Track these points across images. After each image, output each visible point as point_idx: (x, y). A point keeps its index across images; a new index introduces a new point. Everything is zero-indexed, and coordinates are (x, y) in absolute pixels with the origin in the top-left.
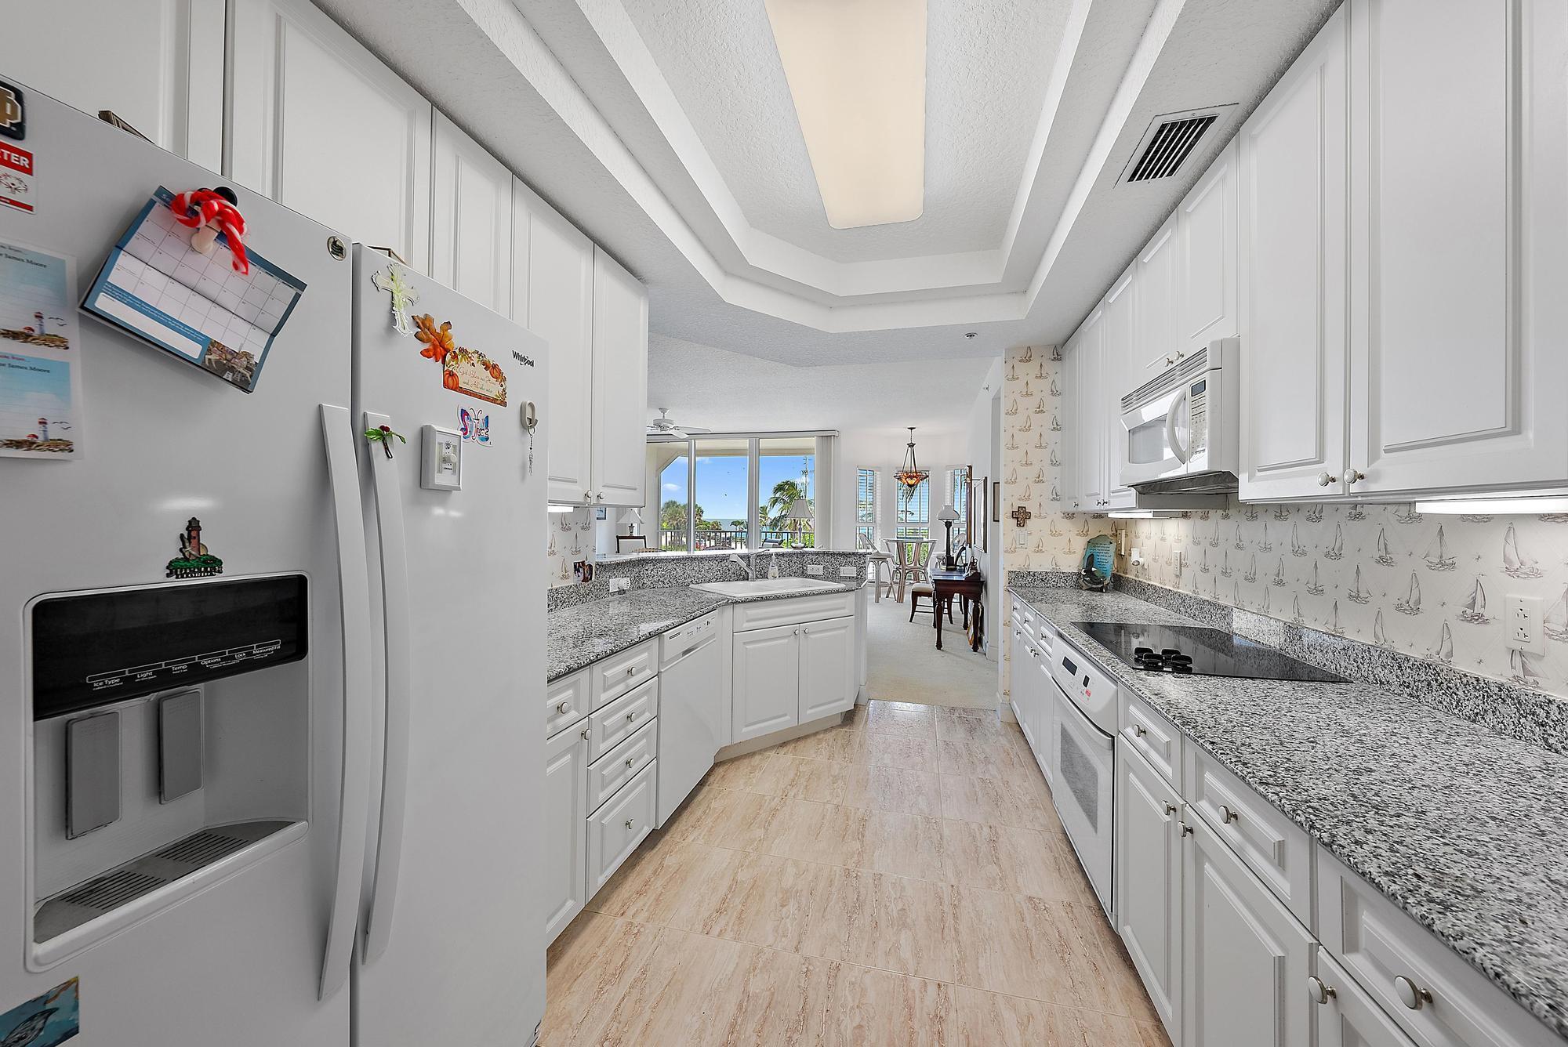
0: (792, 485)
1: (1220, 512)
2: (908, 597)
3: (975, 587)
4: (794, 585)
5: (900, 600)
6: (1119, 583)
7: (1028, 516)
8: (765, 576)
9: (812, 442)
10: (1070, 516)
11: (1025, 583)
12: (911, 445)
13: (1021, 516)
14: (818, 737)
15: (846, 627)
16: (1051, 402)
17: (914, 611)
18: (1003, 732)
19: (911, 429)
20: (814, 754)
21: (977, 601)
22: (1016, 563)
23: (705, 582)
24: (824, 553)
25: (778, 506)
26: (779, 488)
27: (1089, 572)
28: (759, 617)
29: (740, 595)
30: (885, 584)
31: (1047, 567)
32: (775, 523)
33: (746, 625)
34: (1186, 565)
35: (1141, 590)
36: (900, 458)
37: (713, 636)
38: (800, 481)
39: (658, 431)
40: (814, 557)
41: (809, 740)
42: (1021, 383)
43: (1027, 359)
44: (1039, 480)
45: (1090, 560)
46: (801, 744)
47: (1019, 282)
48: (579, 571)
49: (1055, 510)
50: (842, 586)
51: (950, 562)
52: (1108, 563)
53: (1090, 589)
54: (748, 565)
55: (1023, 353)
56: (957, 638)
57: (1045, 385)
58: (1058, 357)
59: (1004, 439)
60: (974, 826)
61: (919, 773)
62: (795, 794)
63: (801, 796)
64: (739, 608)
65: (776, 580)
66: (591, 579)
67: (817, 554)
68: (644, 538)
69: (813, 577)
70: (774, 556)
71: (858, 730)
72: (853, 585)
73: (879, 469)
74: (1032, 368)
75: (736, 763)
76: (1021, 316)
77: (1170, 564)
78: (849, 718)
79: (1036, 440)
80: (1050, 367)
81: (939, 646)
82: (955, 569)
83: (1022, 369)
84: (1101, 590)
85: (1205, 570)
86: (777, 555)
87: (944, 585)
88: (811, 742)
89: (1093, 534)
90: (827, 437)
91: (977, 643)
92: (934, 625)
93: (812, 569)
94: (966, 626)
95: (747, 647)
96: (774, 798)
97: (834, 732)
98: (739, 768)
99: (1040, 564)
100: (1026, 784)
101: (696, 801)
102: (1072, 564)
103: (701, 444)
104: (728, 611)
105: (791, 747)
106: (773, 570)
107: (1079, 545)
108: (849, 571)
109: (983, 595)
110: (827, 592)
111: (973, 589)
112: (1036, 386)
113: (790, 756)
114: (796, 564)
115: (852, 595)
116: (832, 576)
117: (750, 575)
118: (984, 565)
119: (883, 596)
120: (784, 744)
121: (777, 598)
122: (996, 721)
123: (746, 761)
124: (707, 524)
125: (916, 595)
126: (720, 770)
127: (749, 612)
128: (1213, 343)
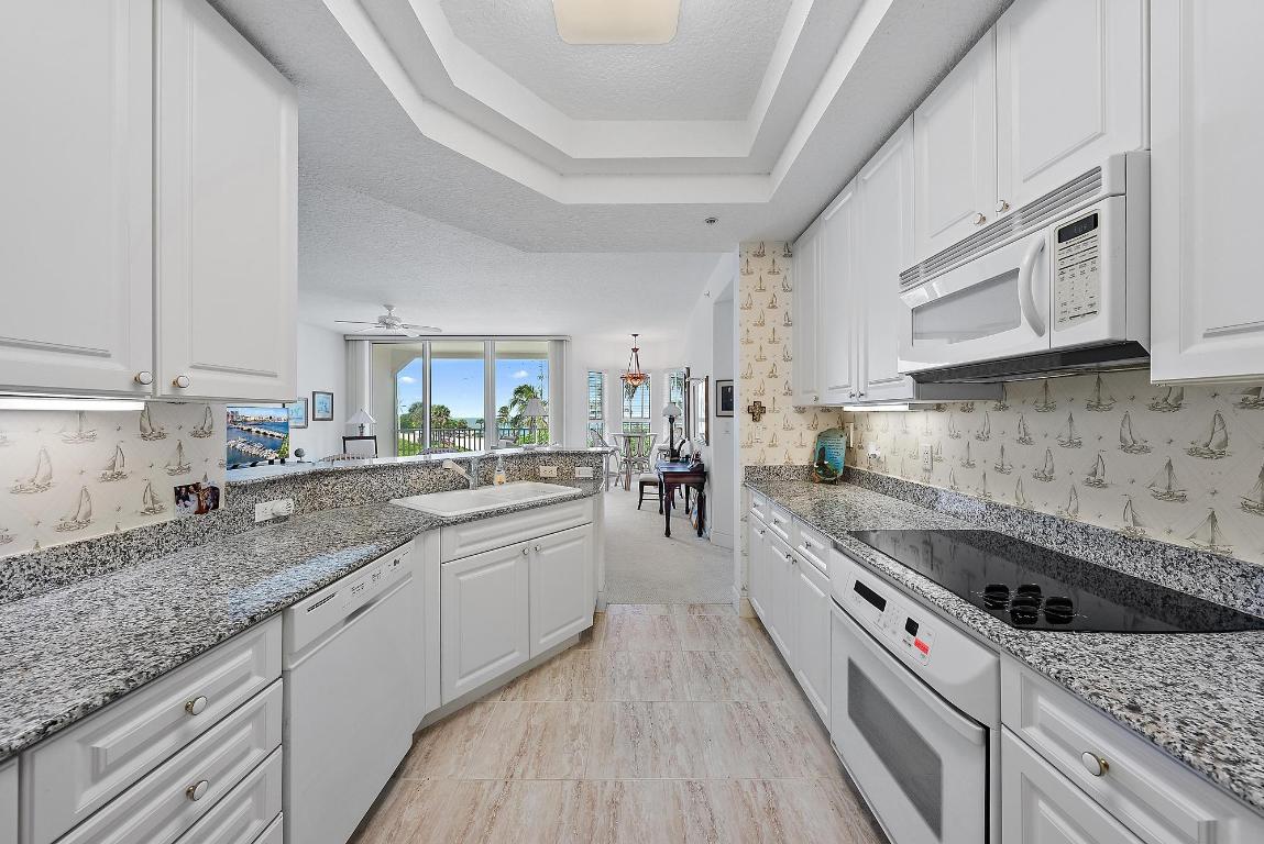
0: (530, 389)
1: (993, 404)
2: (635, 485)
3: (699, 476)
4: (525, 491)
5: (627, 488)
6: (849, 476)
7: (763, 410)
8: (490, 482)
9: (545, 346)
10: (801, 410)
11: (761, 478)
12: (635, 350)
13: (756, 411)
14: (553, 666)
15: (582, 537)
16: (783, 298)
17: (641, 500)
18: (745, 633)
19: (635, 335)
20: (548, 693)
21: (700, 488)
22: (752, 457)
23: (412, 494)
24: (558, 453)
25: (517, 406)
26: (519, 391)
27: (821, 464)
28: (480, 537)
29: (450, 514)
30: (613, 474)
31: (780, 462)
32: (516, 420)
33: (460, 552)
34: (939, 460)
35: (877, 483)
36: (625, 362)
37: (410, 575)
38: (536, 385)
39: (384, 330)
40: (547, 458)
41: (543, 672)
42: (755, 277)
43: (760, 255)
44: (772, 375)
45: (821, 454)
46: (533, 679)
47: (764, 162)
48: (187, 498)
49: (787, 405)
50: (578, 491)
51: (674, 455)
52: (839, 455)
53: (823, 482)
54: (468, 472)
55: (755, 248)
56: (683, 525)
57: (777, 279)
58: (789, 254)
59: (738, 334)
60: (746, 786)
61: (671, 704)
62: (523, 771)
63: (531, 774)
64: (449, 533)
65: (503, 487)
66: (216, 506)
67: (550, 454)
68: (375, 438)
69: (546, 480)
70: (500, 459)
71: (599, 647)
72: (590, 486)
73: (607, 371)
74: (766, 263)
75: (449, 725)
76: (765, 199)
77: (916, 458)
78: (587, 636)
79: (770, 335)
80: (782, 263)
81: (668, 533)
82: (678, 461)
83: (755, 264)
84: (831, 483)
85: (969, 465)
86: (506, 458)
87: (670, 476)
88: (546, 674)
89: (822, 428)
90: (560, 341)
91: (700, 528)
92: (661, 512)
93: (544, 471)
94: (687, 511)
95: (461, 578)
96: (495, 784)
97: (571, 657)
98: (452, 734)
99: (775, 459)
100: (784, 703)
101: (380, 813)
102: (803, 457)
103: (437, 346)
104: (434, 539)
105: (520, 687)
106: (500, 476)
107: (810, 438)
108: (585, 472)
109: (706, 483)
110: (563, 500)
111: (698, 479)
112: (770, 280)
113: (519, 702)
114: (526, 467)
115: (589, 502)
116: (566, 478)
117: (471, 483)
118: (708, 457)
119: (612, 484)
120: (512, 684)
121: (500, 513)
122: (734, 618)
123: (462, 720)
124: (454, 422)
125: (642, 484)
126: (425, 744)
127: (463, 534)
128: (1113, 159)
